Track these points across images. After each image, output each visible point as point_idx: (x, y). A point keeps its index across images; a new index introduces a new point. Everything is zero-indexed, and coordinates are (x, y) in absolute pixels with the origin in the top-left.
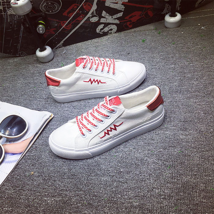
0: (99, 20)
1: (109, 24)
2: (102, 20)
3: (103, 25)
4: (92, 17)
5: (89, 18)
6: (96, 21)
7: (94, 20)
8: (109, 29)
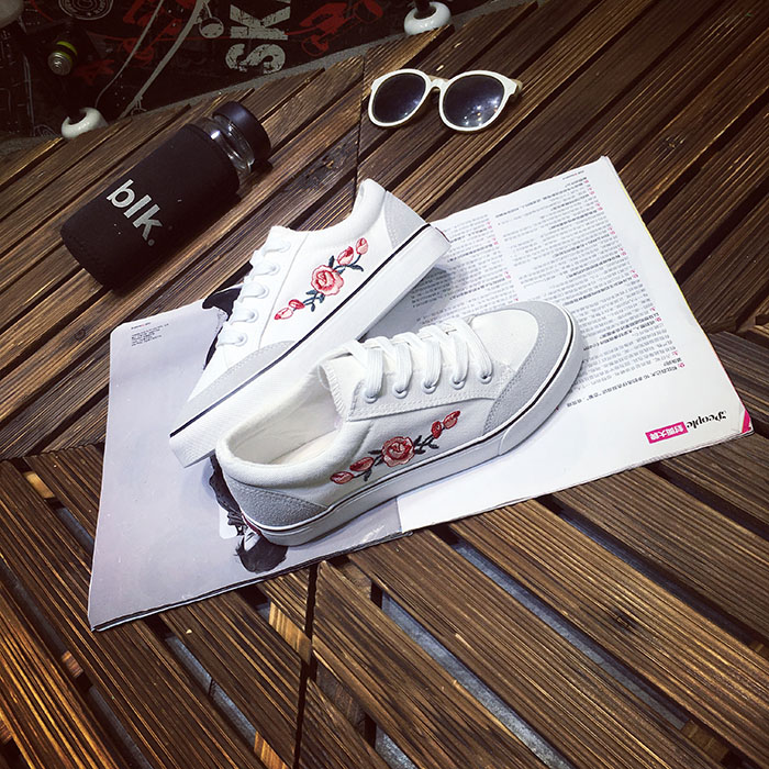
0: (227, 32)
1: (258, 42)
2: (236, 33)
3: (243, 46)
4: (205, 23)
5: (195, 27)
6: (219, 35)
7: (213, 31)
8: (263, 57)
